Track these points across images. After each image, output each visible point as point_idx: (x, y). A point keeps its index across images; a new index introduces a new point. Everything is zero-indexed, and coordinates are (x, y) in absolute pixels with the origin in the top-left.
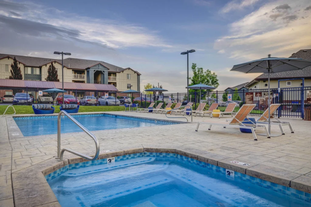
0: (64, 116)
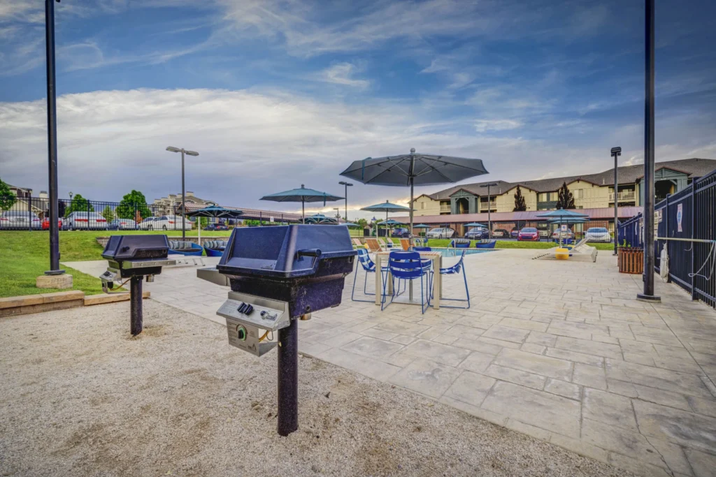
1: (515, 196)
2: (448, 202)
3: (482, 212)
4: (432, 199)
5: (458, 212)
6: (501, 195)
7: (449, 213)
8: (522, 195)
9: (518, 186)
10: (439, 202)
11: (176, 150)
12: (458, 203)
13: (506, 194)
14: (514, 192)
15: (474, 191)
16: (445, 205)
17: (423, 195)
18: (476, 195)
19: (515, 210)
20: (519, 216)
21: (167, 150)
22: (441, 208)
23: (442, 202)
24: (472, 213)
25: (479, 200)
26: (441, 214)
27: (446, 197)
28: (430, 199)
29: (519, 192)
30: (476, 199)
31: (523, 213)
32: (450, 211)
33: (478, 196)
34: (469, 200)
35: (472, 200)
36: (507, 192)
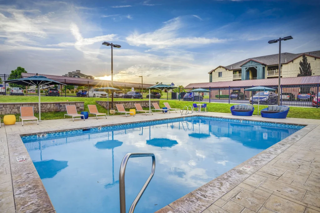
0: (242, 121)
1: (301, 64)
2: (240, 71)
3: (268, 78)
4: (226, 69)
5: (247, 78)
6: (287, 63)
7: (241, 80)
8: (308, 62)
9: (304, 55)
10: (232, 72)
11: (108, 44)
12: (248, 71)
13: (291, 63)
14: (301, 59)
15: (261, 61)
16: (237, 74)
17: (220, 67)
18: (263, 64)
19: (299, 76)
20: (305, 80)
21: (103, 44)
22: (234, 76)
23: (235, 71)
24: (259, 79)
25: (266, 68)
26: (234, 80)
27: (238, 67)
28: (225, 69)
29: (305, 59)
30: (264, 68)
31: (308, 77)
32: (241, 79)
33: (265, 65)
34: (258, 69)
35: (260, 69)
36: (292, 61)
